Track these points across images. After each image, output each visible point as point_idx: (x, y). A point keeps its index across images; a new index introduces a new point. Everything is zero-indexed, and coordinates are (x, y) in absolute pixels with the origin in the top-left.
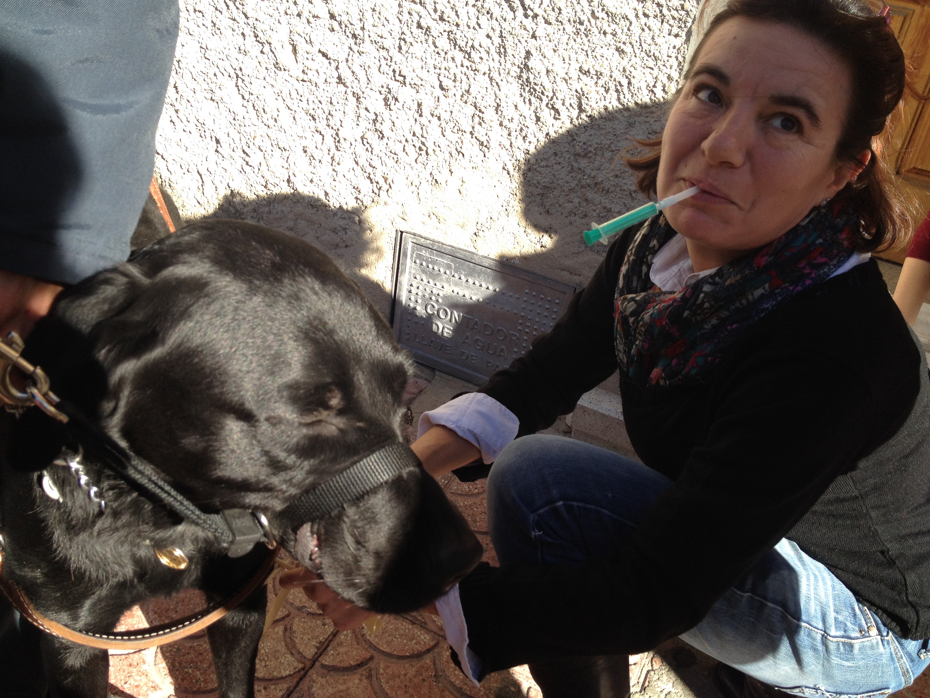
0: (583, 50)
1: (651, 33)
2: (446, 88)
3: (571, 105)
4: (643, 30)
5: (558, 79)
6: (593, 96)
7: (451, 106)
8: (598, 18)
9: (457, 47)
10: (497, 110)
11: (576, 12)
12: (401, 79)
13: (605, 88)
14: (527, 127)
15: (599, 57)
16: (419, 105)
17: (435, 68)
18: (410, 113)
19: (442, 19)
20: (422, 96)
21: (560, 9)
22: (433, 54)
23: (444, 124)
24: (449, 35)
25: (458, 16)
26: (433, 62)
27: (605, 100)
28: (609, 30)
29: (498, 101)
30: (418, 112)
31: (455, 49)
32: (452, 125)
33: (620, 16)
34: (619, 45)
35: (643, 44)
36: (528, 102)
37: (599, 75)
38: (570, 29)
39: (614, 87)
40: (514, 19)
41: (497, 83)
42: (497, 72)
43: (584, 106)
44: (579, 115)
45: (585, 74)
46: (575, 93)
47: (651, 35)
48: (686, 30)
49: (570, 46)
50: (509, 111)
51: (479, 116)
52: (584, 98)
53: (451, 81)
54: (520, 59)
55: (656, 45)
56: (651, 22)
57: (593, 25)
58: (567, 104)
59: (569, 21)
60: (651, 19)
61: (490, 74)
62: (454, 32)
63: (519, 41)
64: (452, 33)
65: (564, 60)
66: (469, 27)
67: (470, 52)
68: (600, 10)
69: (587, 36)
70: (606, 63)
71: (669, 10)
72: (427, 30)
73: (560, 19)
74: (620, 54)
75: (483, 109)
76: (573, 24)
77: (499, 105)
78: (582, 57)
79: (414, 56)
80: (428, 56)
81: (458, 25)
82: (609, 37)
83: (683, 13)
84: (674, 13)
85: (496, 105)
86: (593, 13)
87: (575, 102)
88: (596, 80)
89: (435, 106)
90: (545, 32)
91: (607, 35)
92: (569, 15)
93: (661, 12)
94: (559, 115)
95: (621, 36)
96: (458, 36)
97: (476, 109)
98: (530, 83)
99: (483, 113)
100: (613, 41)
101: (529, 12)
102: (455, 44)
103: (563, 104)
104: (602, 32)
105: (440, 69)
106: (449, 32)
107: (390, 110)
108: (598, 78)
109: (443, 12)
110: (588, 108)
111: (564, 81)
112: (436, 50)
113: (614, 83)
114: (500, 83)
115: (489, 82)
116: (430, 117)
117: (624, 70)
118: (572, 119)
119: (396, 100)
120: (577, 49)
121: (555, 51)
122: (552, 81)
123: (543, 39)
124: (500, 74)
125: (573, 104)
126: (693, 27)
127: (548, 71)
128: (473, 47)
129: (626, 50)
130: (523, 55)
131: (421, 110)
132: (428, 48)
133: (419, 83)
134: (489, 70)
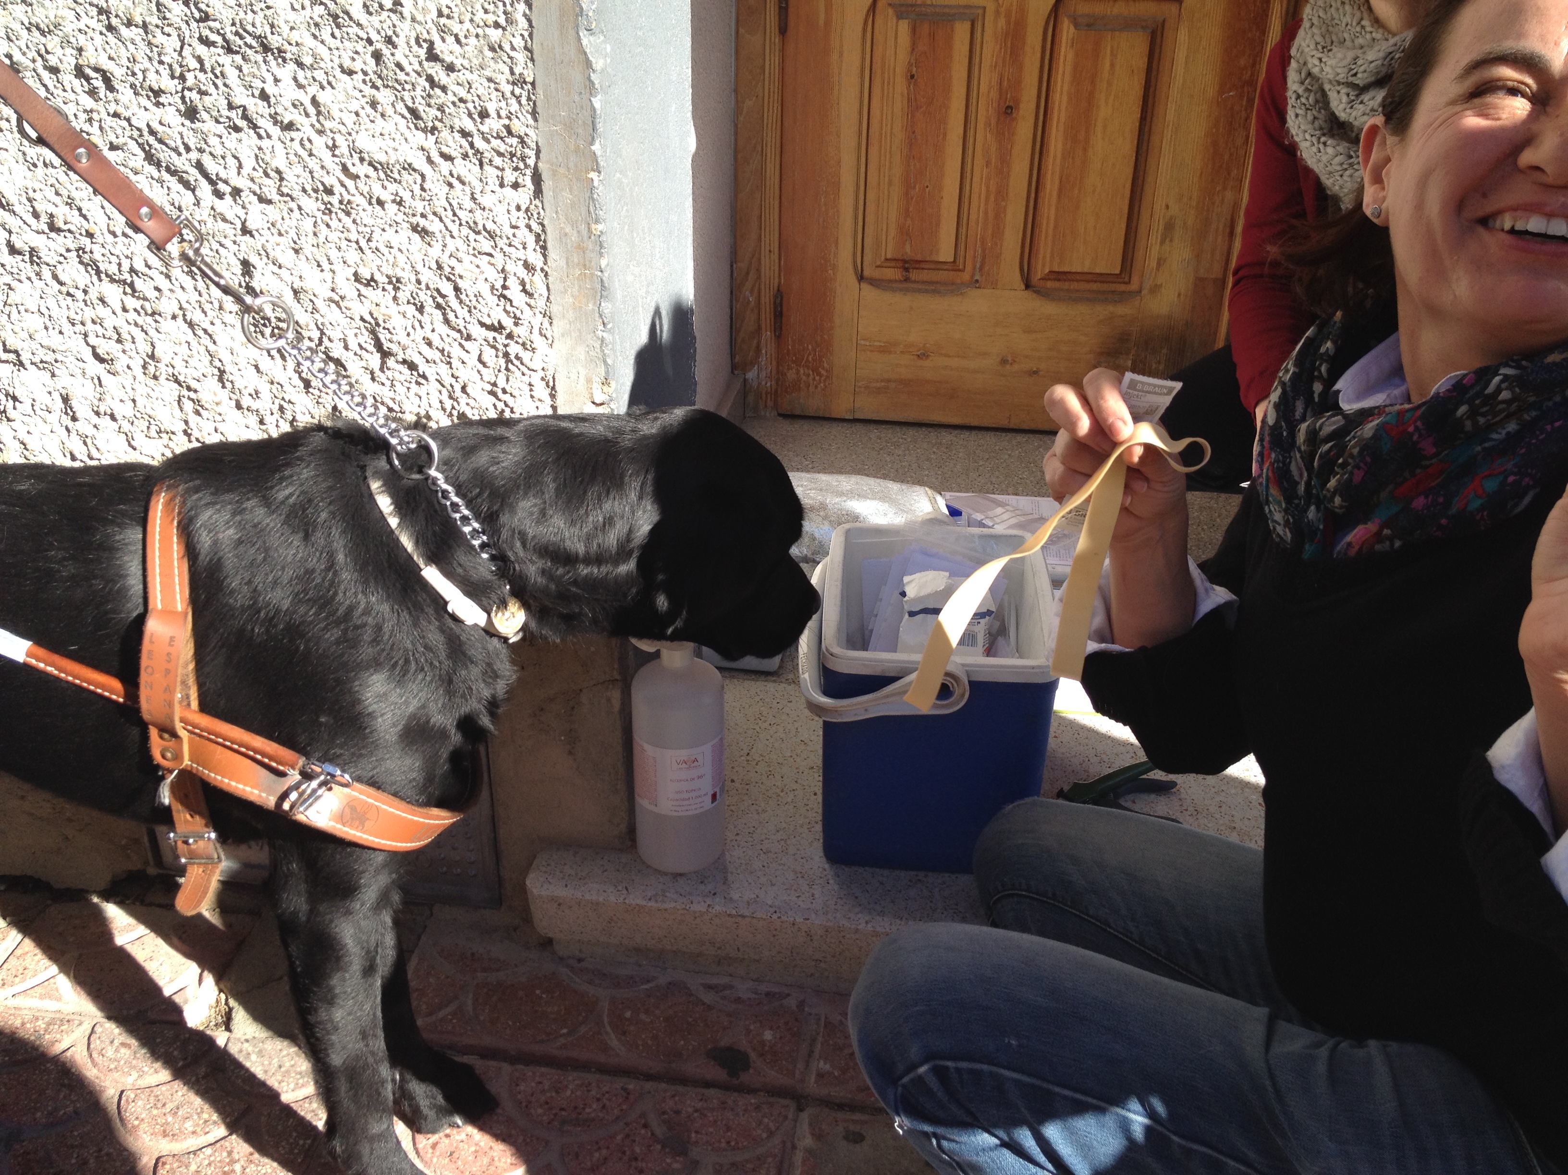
0: (350, 241)
1: (467, 189)
2: (106, 357)
3: (361, 347)
4: (450, 185)
5: (319, 304)
6: (397, 323)
7: (129, 389)
8: (358, 177)
9: (103, 276)
10: (221, 380)
11: (311, 172)
12: (12, 357)
13: (415, 304)
14: (290, 402)
15: (385, 250)
16: (66, 399)
17: (73, 324)
18: (53, 418)
19: (53, 227)
20: (64, 381)
21: (278, 172)
22: (61, 297)
23: (126, 427)
24: (79, 256)
25: (85, 217)
26: (66, 313)
27: (422, 327)
28: (386, 196)
29: (219, 364)
30: (66, 413)
31: (100, 280)
32: (144, 424)
33: (397, 166)
34: (414, 220)
35: (458, 212)
36: (277, 356)
37: (396, 283)
38: (310, 204)
39: (430, 300)
40: (198, 203)
41: (205, 331)
42: (199, 311)
43: (386, 345)
44: (383, 363)
45: (368, 285)
46: (362, 324)
47: (469, 193)
48: (528, 172)
49: (322, 239)
50: (246, 380)
51: (189, 398)
52: (381, 329)
53: (112, 343)
54: (233, 277)
55: (484, 209)
56: (461, 167)
57: (352, 190)
58: (353, 344)
59: (304, 190)
60: (459, 161)
61: (184, 315)
62: (88, 249)
63: (221, 245)
64: (84, 252)
65: (319, 266)
66: (115, 235)
67: (132, 282)
68: (357, 161)
69: (348, 214)
70: (402, 259)
71: (488, 141)
72: (31, 256)
73: (285, 190)
74: (423, 238)
75: (194, 384)
76: (314, 195)
77: (222, 372)
78: (353, 256)
79: (21, 308)
80: (52, 303)
81: (90, 235)
82: (392, 208)
83: (514, 141)
84: (496, 143)
85: (216, 372)
86: (345, 169)
87: (366, 339)
88: (393, 293)
89: (98, 396)
90: (266, 219)
91: (386, 206)
92: (300, 181)
93: (472, 145)
94: (346, 370)
95: (414, 204)
96: (97, 256)
97: (180, 385)
98: (269, 320)
99: (196, 391)
100: (401, 215)
101: (221, 186)
102: (98, 272)
103: (346, 348)
104: (374, 201)
105: (83, 324)
106: (77, 251)
107: (9, 420)
108: (396, 289)
109: (52, 216)
110: (395, 348)
111: (333, 305)
112: (64, 289)
113: (429, 292)
114: (210, 328)
115: (190, 331)
116: (95, 419)
117: (440, 267)
118: (372, 373)
119: (15, 399)
120: (337, 241)
121: (297, 251)
122: (310, 309)
123: (265, 232)
124: (205, 313)
125: (364, 345)
126: (540, 164)
127: (296, 292)
128: (132, 270)
129: (430, 229)
130: (238, 269)
131: (71, 409)
132: (47, 290)
133: (50, 357)
134: (181, 308)
